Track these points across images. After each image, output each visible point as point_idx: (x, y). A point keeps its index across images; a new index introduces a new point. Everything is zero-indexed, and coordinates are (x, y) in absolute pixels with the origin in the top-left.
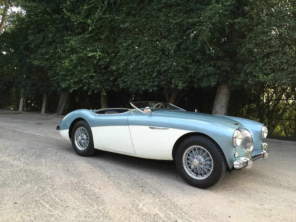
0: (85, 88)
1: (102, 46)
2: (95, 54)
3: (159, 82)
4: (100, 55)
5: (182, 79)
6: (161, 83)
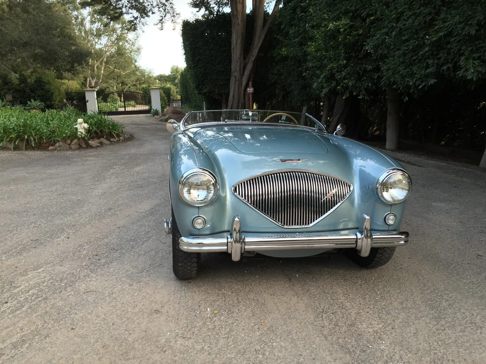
0: (338, 88)
1: (353, 6)
2: (337, 24)
3: (439, 66)
4: (346, 25)
5: (479, 55)
6: (442, 69)
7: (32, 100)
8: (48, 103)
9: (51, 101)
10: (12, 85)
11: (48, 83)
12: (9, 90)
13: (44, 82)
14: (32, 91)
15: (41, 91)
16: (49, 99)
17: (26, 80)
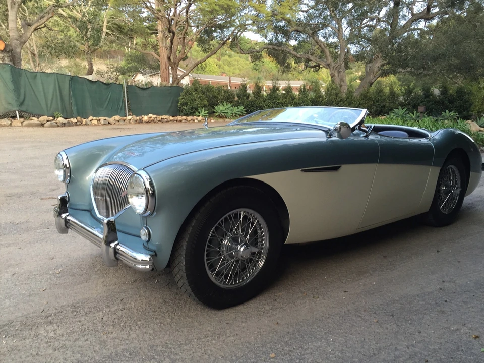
7: (447, 111)
8: (465, 113)
9: (468, 112)
10: (433, 97)
11: (470, 93)
12: (429, 102)
13: (465, 93)
14: (451, 102)
15: (460, 102)
16: (467, 109)
17: (447, 92)
